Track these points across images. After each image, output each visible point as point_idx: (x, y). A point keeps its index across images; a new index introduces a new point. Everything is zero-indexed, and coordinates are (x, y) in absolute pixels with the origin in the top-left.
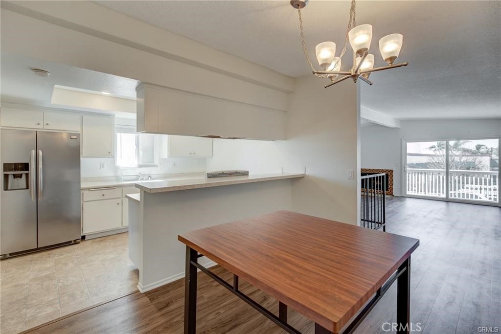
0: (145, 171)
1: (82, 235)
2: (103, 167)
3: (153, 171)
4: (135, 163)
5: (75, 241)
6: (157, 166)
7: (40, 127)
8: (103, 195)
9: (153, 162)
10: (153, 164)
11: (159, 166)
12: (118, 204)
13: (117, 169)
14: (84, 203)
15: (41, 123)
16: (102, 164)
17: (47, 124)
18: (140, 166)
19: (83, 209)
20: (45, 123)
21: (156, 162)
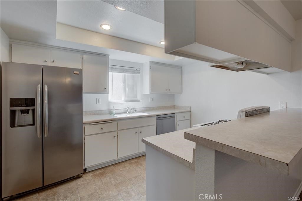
0: (131, 105)
1: (84, 168)
2: (99, 102)
3: (137, 105)
4: (123, 99)
5: (78, 175)
6: (139, 101)
7: (47, 64)
8: (102, 129)
9: (136, 98)
10: (136, 99)
11: (141, 100)
12: (114, 137)
13: (109, 103)
14: (85, 137)
15: (48, 60)
16: (98, 99)
17: (53, 62)
18: (127, 101)
19: (84, 143)
20: (52, 61)
21: (139, 97)
